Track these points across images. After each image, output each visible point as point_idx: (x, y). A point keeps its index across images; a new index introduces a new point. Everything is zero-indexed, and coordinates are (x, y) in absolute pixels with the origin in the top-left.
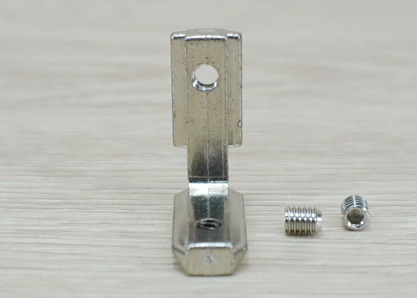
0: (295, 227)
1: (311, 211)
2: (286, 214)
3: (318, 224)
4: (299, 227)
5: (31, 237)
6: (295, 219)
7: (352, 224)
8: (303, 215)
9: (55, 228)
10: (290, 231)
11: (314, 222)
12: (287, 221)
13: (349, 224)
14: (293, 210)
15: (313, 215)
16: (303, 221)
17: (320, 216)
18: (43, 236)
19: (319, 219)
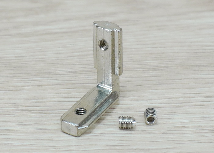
0: (123, 126)
1: (130, 118)
2: (119, 120)
3: (134, 125)
4: (125, 126)
5: (3, 135)
6: (123, 122)
7: (149, 122)
8: (127, 121)
9: (14, 128)
10: (121, 128)
11: (132, 123)
12: (119, 123)
13: (148, 123)
14: (122, 118)
15: (132, 121)
16: (127, 123)
17: (135, 121)
18: (9, 134)
19: (134, 122)
